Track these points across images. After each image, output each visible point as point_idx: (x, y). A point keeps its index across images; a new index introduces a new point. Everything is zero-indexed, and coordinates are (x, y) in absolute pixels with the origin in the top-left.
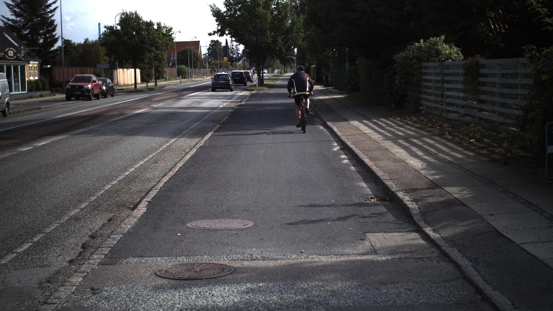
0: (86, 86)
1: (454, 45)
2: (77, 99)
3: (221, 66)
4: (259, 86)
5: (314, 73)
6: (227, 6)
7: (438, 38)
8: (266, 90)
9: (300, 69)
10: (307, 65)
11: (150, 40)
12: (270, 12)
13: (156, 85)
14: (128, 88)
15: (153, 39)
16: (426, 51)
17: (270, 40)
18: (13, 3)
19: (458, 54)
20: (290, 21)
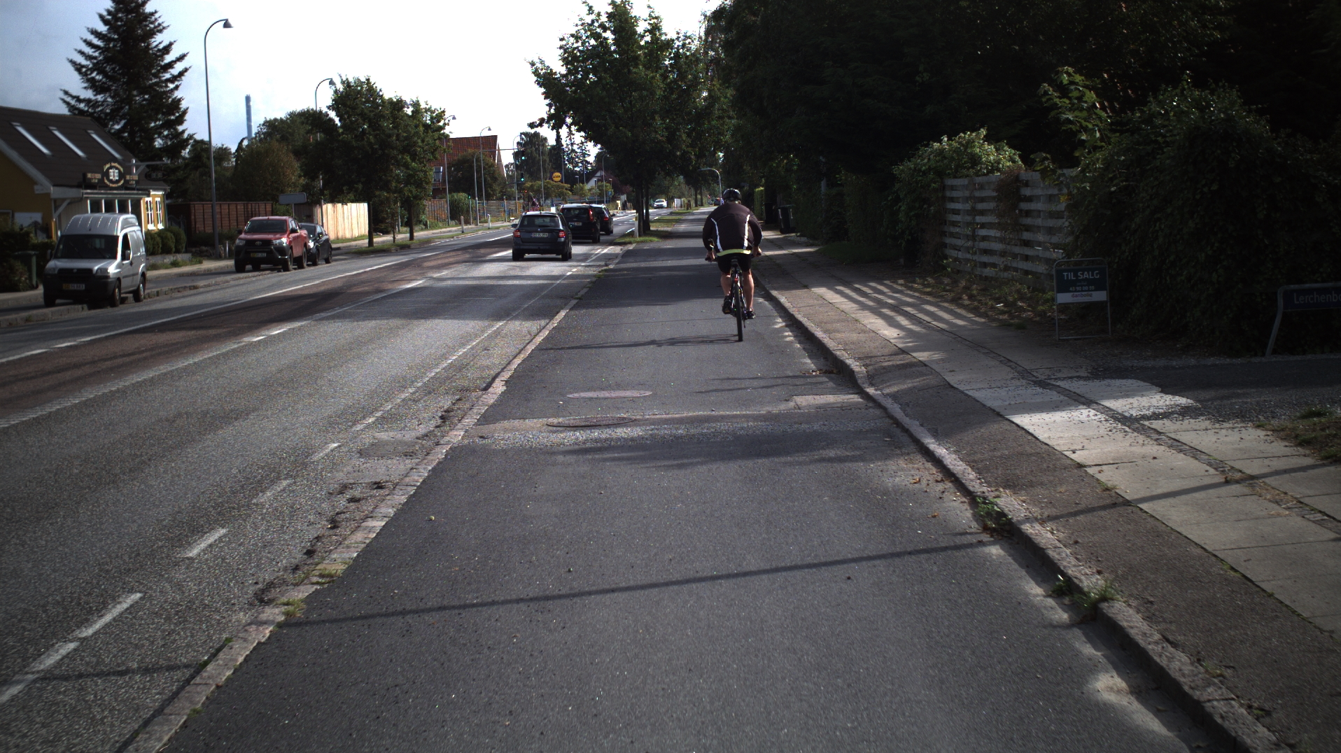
0: (278, 241)
1: (1007, 144)
2: (256, 268)
3: (550, 194)
4: (640, 236)
5: (761, 205)
6: (566, 64)
7: (974, 134)
8: (656, 243)
9: (731, 196)
10: (746, 188)
11: (401, 139)
12: (661, 75)
13: (412, 237)
14: (350, 246)
15: (406, 138)
16: (952, 157)
17: (661, 136)
18: (88, 63)
19: (1014, 161)
20: (705, 94)
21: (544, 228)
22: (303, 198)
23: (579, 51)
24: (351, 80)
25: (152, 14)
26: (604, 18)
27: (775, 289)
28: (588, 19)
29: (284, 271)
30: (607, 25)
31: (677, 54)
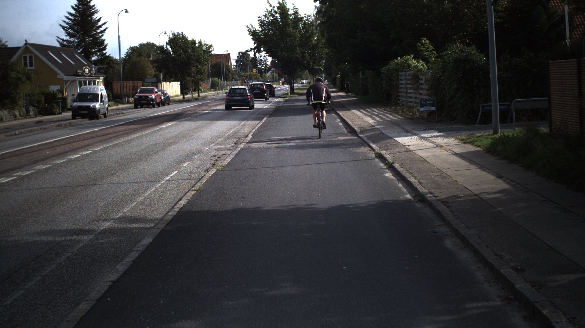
0: (151, 96)
2: (142, 107)
4: (290, 94)
5: (339, 82)
6: (261, 27)
7: (409, 57)
8: (297, 97)
11: (196, 56)
12: (299, 31)
13: (199, 95)
15: (198, 56)
16: (401, 65)
17: (299, 55)
18: (67, 26)
19: (423, 66)
20: (316, 38)
21: (240, 94)
22: (155, 80)
23: (266, 22)
24: (176, 33)
25: (93, 6)
26: (276, 9)
27: (339, 111)
28: (270, 9)
29: (153, 108)
30: (277, 11)
31: (305, 22)
